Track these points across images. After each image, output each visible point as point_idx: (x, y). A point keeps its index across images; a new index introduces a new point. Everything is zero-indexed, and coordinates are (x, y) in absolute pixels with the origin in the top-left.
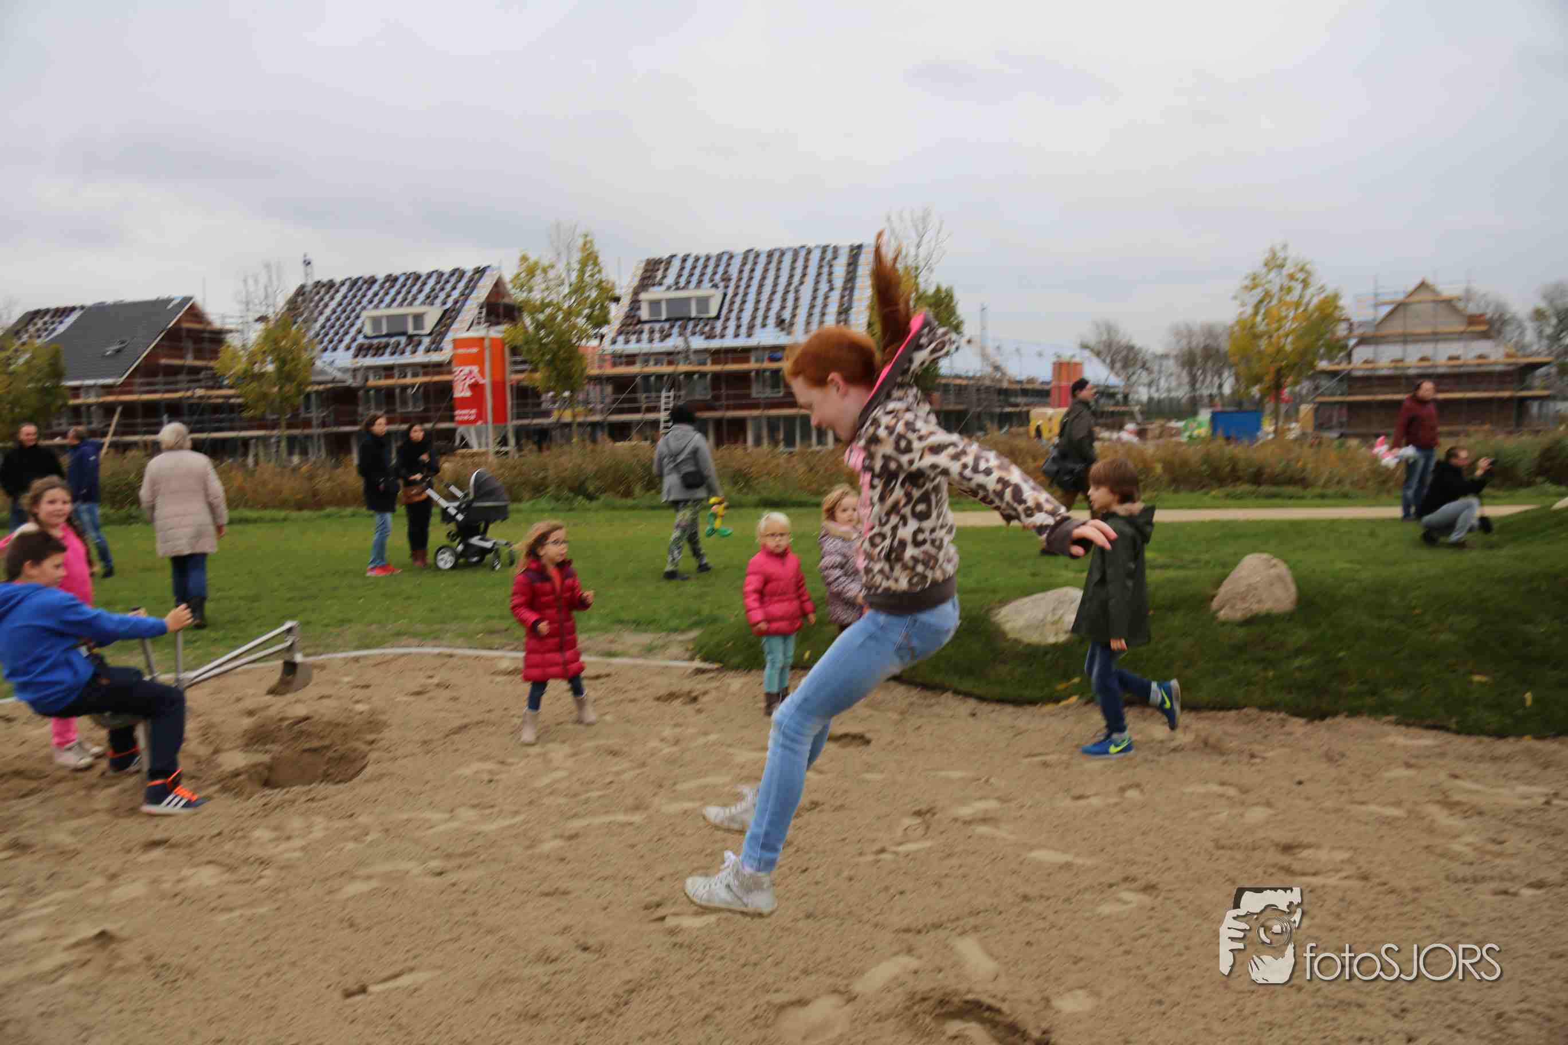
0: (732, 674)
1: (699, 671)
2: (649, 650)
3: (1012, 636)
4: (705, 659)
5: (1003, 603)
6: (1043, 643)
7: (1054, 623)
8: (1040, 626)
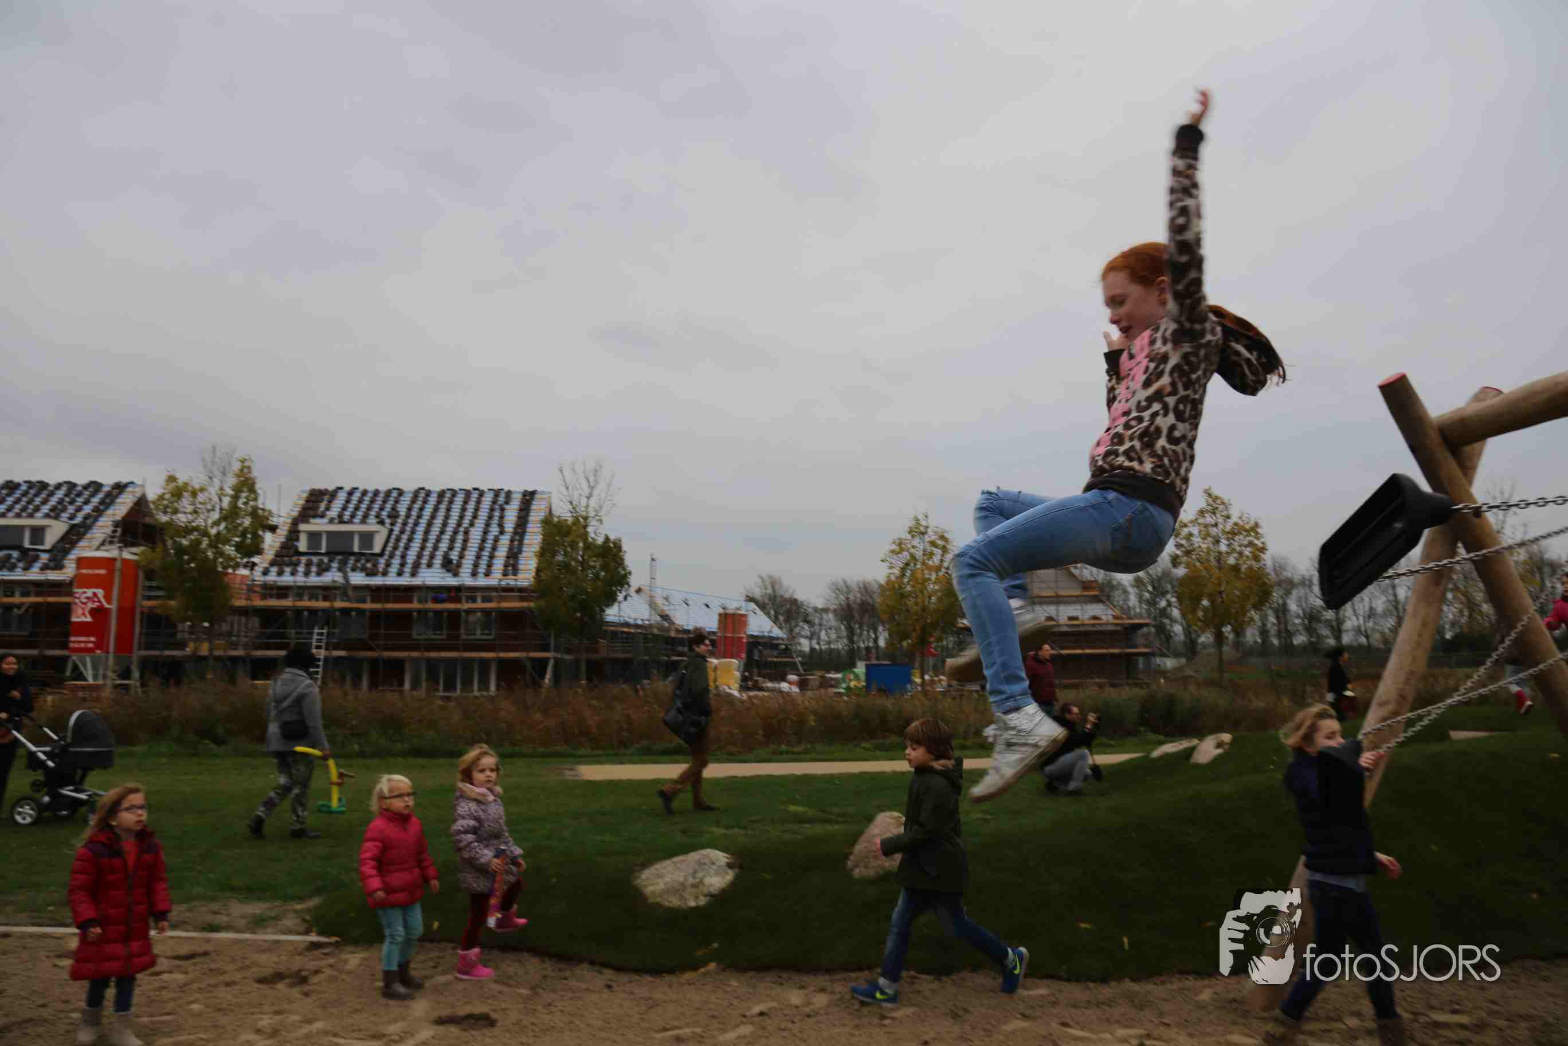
0: (350, 948)
1: (315, 946)
2: (258, 923)
3: (651, 900)
4: (320, 933)
5: (644, 866)
6: (683, 906)
7: (694, 886)
8: (679, 889)
